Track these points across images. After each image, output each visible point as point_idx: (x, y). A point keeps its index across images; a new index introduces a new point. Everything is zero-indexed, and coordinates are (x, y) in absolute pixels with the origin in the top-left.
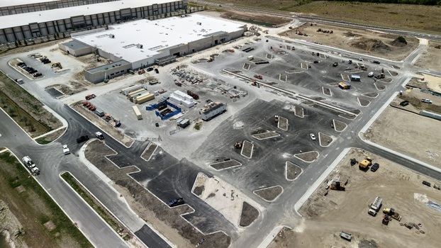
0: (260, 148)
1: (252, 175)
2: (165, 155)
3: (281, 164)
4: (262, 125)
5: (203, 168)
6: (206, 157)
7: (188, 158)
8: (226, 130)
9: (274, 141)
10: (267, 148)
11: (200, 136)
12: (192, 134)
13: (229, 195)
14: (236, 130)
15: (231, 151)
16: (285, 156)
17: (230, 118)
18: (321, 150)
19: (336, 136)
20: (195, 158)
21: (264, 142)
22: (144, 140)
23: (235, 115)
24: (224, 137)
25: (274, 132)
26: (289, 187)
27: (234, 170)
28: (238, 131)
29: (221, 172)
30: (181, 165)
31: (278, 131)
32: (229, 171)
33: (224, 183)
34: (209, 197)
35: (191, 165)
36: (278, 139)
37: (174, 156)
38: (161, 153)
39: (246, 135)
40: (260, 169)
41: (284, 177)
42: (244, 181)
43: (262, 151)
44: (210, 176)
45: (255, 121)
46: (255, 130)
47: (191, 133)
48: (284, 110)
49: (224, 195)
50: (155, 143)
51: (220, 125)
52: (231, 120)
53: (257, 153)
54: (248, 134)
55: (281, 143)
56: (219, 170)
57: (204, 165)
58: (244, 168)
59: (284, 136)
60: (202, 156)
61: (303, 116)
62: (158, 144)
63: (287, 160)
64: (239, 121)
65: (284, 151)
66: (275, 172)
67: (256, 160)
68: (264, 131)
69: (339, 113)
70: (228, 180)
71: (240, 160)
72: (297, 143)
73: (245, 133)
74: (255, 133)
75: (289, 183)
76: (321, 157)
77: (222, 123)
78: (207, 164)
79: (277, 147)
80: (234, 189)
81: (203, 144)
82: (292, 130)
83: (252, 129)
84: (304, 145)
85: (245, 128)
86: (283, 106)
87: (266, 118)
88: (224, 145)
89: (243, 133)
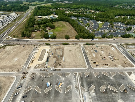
0: (118, 85)
1: (125, 80)
3: (115, 77)
4: (111, 94)
9: (111, 84)
10: (115, 84)
16: (112, 78)
18: (100, 73)
19: (92, 73)
21: (115, 87)
24: (129, 100)
25: (109, 87)
26: (117, 72)
27: (130, 84)
28: (122, 99)
29: (134, 87)
31: (107, 86)
32: (132, 85)
36: (109, 84)
39: (120, 94)
40: (122, 80)
41: (116, 74)
42: (128, 80)
43: (118, 84)
45: (112, 98)
46: (115, 94)
48: (96, 94)
53: (120, 85)
54: (119, 94)
55: (109, 82)
58: (126, 83)
59: (107, 83)
61: (92, 85)
63: (112, 77)
65: (111, 80)
66: (118, 76)
67: (121, 83)
68: (112, 91)
69: (81, 77)
71: (127, 86)
72: (105, 79)
73: (120, 95)
74: (116, 93)
75: (116, 72)
76: (103, 72)
79: (112, 82)
80: (132, 80)
82: (102, 83)
83: (116, 95)
84: (103, 77)
85: (118, 98)
86: (94, 97)
87: (107, 96)
88: (131, 96)
89: (121, 96)
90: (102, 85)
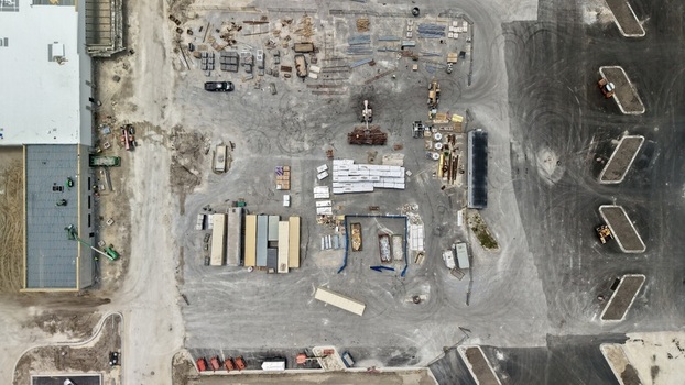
0: (638, 207)
1: (676, 285)
2: (514, 355)
4: (592, 130)
5: (596, 333)
6: (577, 305)
7: (552, 331)
8: (541, 202)
9: (645, 163)
10: (647, 197)
11: (517, 261)
12: (500, 268)
13: (675, 353)
14: (559, 186)
15: (601, 256)
17: (512, 153)
20: (563, 322)
21: (630, 184)
22: (440, 354)
23: (514, 134)
24: (558, 226)
25: (627, 134)
27: (645, 299)
28: (564, 187)
29: (629, 318)
30: (558, 354)
31: (633, 125)
32: (637, 305)
33: (652, 337)
34: (653, 377)
35: (574, 343)
36: (648, 151)
37: (529, 345)
38: (501, 356)
39: (590, 189)
40: (678, 262)
42: (674, 309)
43: (647, 212)
44: (622, 340)
45: (567, 124)
46: (590, 157)
47: (493, 265)
48: (589, 31)
49: (670, 357)
50: (467, 345)
51: (519, 197)
52: (521, 158)
53: (644, 225)
54: (587, 181)
55: (662, 159)
56: (623, 318)
57: (592, 326)
58: (654, 281)
59: (652, 136)
60: (570, 308)
62: (476, 342)
64: (536, 149)
65: (678, 182)
67: (657, 245)
68: (606, 150)
70: (651, 326)
71: (634, 266)
72: (684, 138)
73: (582, 182)
74: (597, 168)
77: (517, 187)
78: (593, 319)
79: (661, 179)
80: (673, 335)
81: (541, 277)
82: (652, 100)
83: (583, 159)
85: (567, 165)
86: (577, 14)
87: (578, 95)
88: (577, 251)
89: (578, 187)
90: (639, 92)
